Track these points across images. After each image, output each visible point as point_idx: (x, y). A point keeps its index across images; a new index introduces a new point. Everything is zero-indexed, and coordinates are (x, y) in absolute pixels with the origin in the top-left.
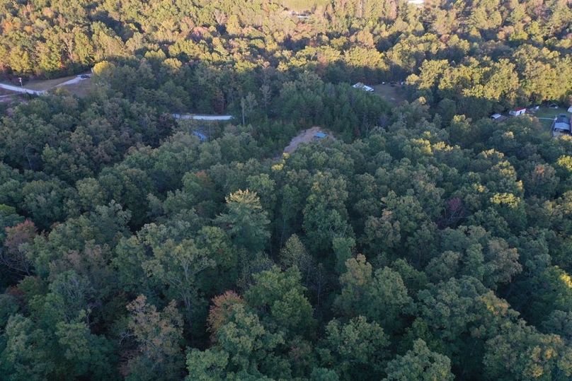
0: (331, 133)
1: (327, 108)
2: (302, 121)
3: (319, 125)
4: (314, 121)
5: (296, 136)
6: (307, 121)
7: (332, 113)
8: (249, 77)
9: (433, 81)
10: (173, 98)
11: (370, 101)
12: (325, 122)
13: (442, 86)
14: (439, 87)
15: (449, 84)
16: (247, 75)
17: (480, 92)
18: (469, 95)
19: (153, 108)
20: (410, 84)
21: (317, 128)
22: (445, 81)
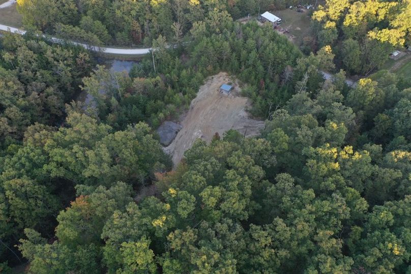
0: (237, 81)
1: (234, 54)
2: (210, 68)
3: (225, 70)
4: (221, 66)
5: (203, 84)
6: (215, 68)
7: (239, 60)
8: (163, 10)
9: (339, 14)
10: (90, 34)
11: (276, 48)
12: (232, 70)
13: (347, 22)
14: (344, 23)
15: (355, 21)
16: (160, 8)
17: (386, 37)
18: (374, 37)
19: (69, 51)
20: (316, 19)
21: (225, 74)
22: (351, 17)
